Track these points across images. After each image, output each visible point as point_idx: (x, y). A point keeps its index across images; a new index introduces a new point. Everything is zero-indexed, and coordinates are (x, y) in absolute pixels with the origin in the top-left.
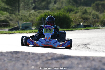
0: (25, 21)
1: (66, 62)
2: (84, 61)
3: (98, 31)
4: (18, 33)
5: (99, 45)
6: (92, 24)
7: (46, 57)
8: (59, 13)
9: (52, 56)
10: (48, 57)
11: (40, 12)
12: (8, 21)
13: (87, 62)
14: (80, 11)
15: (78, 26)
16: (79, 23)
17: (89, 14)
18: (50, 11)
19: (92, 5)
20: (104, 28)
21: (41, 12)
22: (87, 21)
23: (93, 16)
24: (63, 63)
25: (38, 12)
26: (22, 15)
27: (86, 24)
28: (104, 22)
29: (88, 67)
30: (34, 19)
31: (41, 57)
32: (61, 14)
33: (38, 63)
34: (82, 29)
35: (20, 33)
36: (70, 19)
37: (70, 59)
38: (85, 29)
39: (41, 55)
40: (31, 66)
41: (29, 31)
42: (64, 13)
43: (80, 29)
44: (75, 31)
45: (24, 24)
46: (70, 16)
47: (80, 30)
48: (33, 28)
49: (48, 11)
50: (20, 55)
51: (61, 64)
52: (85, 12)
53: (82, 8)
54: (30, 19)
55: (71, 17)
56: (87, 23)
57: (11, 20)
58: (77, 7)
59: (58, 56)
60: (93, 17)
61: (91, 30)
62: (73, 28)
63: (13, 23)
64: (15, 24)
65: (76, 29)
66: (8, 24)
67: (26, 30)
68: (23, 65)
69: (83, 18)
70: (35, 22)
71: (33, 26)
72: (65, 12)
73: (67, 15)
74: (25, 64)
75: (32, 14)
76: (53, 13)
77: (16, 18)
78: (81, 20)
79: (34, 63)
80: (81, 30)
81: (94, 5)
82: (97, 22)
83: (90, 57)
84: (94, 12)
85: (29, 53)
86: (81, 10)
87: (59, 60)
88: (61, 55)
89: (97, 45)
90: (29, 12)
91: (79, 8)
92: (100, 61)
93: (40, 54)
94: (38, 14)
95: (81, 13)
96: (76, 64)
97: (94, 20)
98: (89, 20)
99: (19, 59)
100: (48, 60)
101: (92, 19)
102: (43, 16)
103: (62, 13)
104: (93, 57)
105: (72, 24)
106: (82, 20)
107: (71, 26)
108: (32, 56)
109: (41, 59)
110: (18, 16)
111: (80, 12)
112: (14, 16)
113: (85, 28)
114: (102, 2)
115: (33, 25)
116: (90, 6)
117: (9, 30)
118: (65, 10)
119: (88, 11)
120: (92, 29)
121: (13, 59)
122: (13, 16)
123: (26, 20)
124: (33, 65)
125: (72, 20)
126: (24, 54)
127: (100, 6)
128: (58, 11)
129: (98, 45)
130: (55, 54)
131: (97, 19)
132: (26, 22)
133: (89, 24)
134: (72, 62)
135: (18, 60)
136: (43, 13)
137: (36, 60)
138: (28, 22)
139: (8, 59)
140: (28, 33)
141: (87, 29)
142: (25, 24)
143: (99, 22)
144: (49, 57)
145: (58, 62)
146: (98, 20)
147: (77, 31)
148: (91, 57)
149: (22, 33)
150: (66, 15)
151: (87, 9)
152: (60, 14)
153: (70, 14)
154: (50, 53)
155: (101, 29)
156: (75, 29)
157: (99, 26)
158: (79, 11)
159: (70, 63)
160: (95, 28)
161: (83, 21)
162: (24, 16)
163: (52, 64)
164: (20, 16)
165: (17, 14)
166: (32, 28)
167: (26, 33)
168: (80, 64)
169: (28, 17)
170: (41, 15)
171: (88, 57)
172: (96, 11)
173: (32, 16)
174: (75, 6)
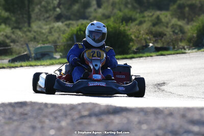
0: (41, 42)
1: (117, 120)
2: (152, 117)
3: (184, 58)
4: (27, 66)
5: (185, 85)
6: (171, 44)
7: (80, 112)
9: (90, 110)
10: (82, 110)
11: (70, 24)
12: (8, 44)
13: (157, 118)
14: (148, 20)
15: (143, 49)
16: (146, 42)
17: (165, 24)
19: (171, 8)
20: (194, 51)
22: (161, 40)
24: (112, 122)
25: (66, 25)
26: (35, 32)
27: (159, 45)
28: (193, 39)
29: (160, 128)
30: (58, 38)
31: (68, 112)
32: (110, 26)
33: (63, 124)
34: (151, 54)
35: (31, 66)
36: (128, 35)
37: (124, 114)
38: (157, 55)
39: (68, 108)
40: (49, 130)
41: (49, 62)
42: (117, 25)
43: (148, 54)
44: (139, 58)
45: (38, 48)
46: (128, 31)
47: (148, 56)
48: (57, 56)
49: (84, 22)
50: (28, 108)
51: (107, 125)
52: (157, 22)
53: (151, 15)
54: (51, 38)
55: (129, 33)
56: (162, 43)
57: (14, 41)
58: (142, 12)
59: (102, 108)
60: (174, 32)
61: (169, 56)
62: (135, 53)
63: (18, 48)
64: (23, 48)
65: (141, 55)
66: (8, 49)
67: (43, 60)
68: (34, 128)
69: (154, 33)
70: (60, 44)
71: (56, 52)
72: (118, 22)
73: (122, 28)
74: (39, 125)
75: (55, 28)
77: (23, 37)
78: (149, 38)
79: (55, 124)
80: (149, 58)
81: (174, 7)
82: (181, 40)
83: (166, 108)
84: (174, 21)
85: (46, 105)
86: (150, 19)
87: (104, 117)
88: (107, 106)
89: (181, 86)
90: (49, 24)
91: (146, 14)
92: (184, 116)
93: (66, 105)
94: (67, 29)
95: (150, 24)
96: (135, 123)
97: (174, 37)
98: (165, 37)
99: (26, 116)
100: (82, 117)
101: (170, 35)
102: (75, 32)
103: (112, 25)
104: (171, 108)
105: (133, 46)
106: (151, 37)
107: (129, 49)
108: (52, 110)
109: (70, 115)
110: (28, 33)
111: (147, 22)
112: (20, 33)
113: (158, 53)
114: (190, 2)
115: (57, 49)
116: (167, 9)
117: (9, 61)
118: (117, 18)
119: (163, 20)
120: (171, 54)
121: (15, 118)
122: (17, 34)
123: (43, 41)
124: (52, 128)
125: (132, 38)
126: (37, 107)
127: (187, 9)
128: (106, 21)
129: (183, 86)
130: (95, 105)
131: (181, 35)
132: (44, 44)
133: (165, 46)
134: (128, 119)
135: (25, 119)
136: (76, 26)
137: (59, 119)
138: (47, 44)
139: (4, 118)
140: (47, 65)
141: (162, 55)
142: (41, 47)
143: (185, 40)
144: (85, 111)
145: (101, 120)
146: (182, 37)
147: (141, 58)
148: (168, 109)
149: (36, 66)
150: (120, 28)
153: (127, 25)
154: (87, 104)
155: (189, 53)
156: (138, 55)
157: (185, 49)
158: (146, 19)
159: (125, 121)
160: (178, 51)
161: (154, 39)
162: (39, 33)
163: (90, 124)
164: (32, 33)
165: (25, 29)
166: (55, 56)
167: (44, 65)
168: (143, 123)
169: (47, 34)
170: (71, 30)
171: (161, 109)
172: (179, 20)
173: (55, 32)
174: (139, 11)
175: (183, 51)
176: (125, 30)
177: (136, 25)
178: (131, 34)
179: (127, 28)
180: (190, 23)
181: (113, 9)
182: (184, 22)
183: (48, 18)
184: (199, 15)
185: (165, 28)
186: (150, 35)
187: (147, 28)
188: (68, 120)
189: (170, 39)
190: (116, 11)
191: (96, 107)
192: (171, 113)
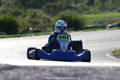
1: (12, 73)
2: (32, 72)
6: (43, 28)
8: (4, 17)
13: (35, 72)
14: (29, 14)
15: (26, 31)
16: (28, 27)
22: (37, 26)
24: (9, 74)
27: (35, 29)
29: (37, 78)
32: (7, 17)
34: (31, 35)
36: (17, 23)
37: (16, 69)
38: (34, 35)
42: (11, 17)
43: (29, 34)
44: (23, 37)
47: (29, 36)
52: (34, 16)
53: (31, 11)
55: (18, 22)
56: (37, 28)
58: (25, 9)
59: (3, 66)
60: (44, 21)
61: (41, 36)
62: (21, 33)
65: (25, 35)
69: (32, 22)
72: (12, 15)
73: (14, 19)
78: (29, 25)
80: (30, 36)
81: (44, 7)
82: (48, 27)
83: (40, 66)
84: (44, 15)
87: (4, 71)
88: (6, 65)
91: (28, 10)
92: (51, 71)
95: (30, 16)
96: (23, 75)
97: (44, 25)
98: (39, 24)
101: (42, 23)
103: (8, 17)
104: (44, 66)
105: (20, 29)
106: (31, 24)
107: (18, 31)
111: (28, 16)
113: (35, 34)
114: (53, 4)
116: (40, 8)
118: (11, 13)
119: (38, 14)
120: (43, 35)
125: (19, 25)
127: (52, 8)
128: (4, 14)
131: (48, 24)
133: (39, 29)
134: (18, 73)
141: (37, 35)
143: (50, 26)
145: (2, 73)
147: (25, 37)
148: (41, 67)
150: (13, 19)
152: (6, 19)
153: (17, 17)
156: (23, 35)
157: (50, 32)
159: (16, 74)
160: (46, 33)
161: (33, 26)
168: (27, 75)
171: (37, 67)
174: (23, 9)
176: (15, 20)
177: (22, 17)
178: (19, 23)
179: (16, 19)
180: (54, 17)
181: (8, 8)
182: (50, 16)
184: (59, 12)
185: (39, 19)
186: (30, 23)
187: (28, 19)
189: (42, 26)
190: (10, 9)
192: (43, 69)
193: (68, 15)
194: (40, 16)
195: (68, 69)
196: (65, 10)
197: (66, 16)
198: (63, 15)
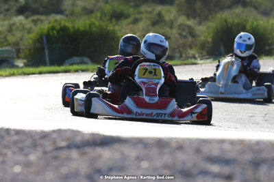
1: (106, 154)
2: (154, 152)
3: (194, 70)
6: (177, 50)
7: (54, 142)
8: (88, 22)
9: (68, 139)
10: (58, 140)
11: (38, 20)
13: (162, 153)
14: (146, 18)
17: (169, 24)
18: (64, 17)
20: (208, 61)
21: (42, 21)
23: (180, 31)
24: (100, 157)
25: (33, 21)
28: (207, 45)
29: (166, 167)
30: (21, 39)
31: (39, 142)
32: (94, 24)
33: (32, 158)
37: (116, 146)
39: (39, 136)
40: (13, 166)
41: (9, 71)
42: (103, 24)
46: (119, 32)
48: (20, 63)
49: (58, 17)
51: (94, 160)
52: (158, 20)
53: (150, 10)
54: (11, 39)
59: (86, 137)
60: (180, 34)
70: (23, 47)
71: (19, 58)
72: (106, 19)
73: (110, 28)
75: (18, 24)
76: (72, 22)
79: (20, 158)
82: (191, 47)
83: (172, 139)
84: (182, 19)
85: (8, 131)
86: (148, 16)
87: (88, 150)
88: (93, 134)
90: (9, 20)
92: (198, 151)
93: (36, 132)
94: (34, 27)
95: (149, 22)
96: (133, 159)
97: (181, 42)
100: (59, 149)
101: (176, 39)
102: (46, 32)
103: (97, 24)
104: (180, 139)
108: (15, 138)
109: (41, 145)
111: (143, 21)
115: (20, 55)
116: (171, 3)
118: (104, 14)
119: (167, 18)
120: (177, 65)
124: (17, 163)
127: (199, 4)
128: (86, 17)
130: (76, 133)
131: (190, 39)
134: (122, 153)
136: (46, 22)
137: (26, 150)
138: (5, 46)
140: (6, 76)
143: (196, 46)
144: (63, 141)
145: (84, 154)
146: (193, 41)
148: (174, 140)
150: (108, 28)
151: (163, 13)
152: (93, 27)
153: (117, 24)
154: (65, 131)
155: (202, 64)
157: (195, 58)
159: (117, 155)
160: (186, 62)
163: (68, 159)
166: (16, 64)
167: (1, 76)
168: (143, 160)
169: (6, 33)
170: (40, 28)
171: (165, 140)
172: (188, 19)
173: (17, 30)
174: (132, 4)
175: (193, 61)
176: (114, 31)
177: (129, 23)
179: (117, 28)
180: (203, 24)
181: (97, 2)
182: (195, 21)
183: (8, 10)
184: (216, 13)
185: (168, 29)
188: (39, 152)
189: (176, 44)
190: (101, 4)
191: (77, 135)
192: (180, 146)
193: (236, 21)
194: (172, 22)
195: (238, 147)
196: (229, 7)
197: (233, 21)
198: (226, 21)
